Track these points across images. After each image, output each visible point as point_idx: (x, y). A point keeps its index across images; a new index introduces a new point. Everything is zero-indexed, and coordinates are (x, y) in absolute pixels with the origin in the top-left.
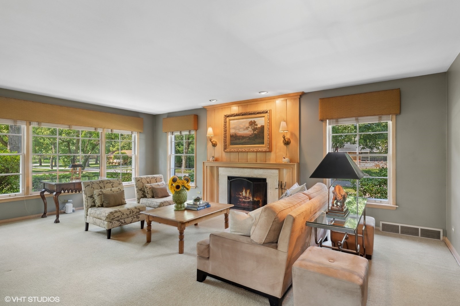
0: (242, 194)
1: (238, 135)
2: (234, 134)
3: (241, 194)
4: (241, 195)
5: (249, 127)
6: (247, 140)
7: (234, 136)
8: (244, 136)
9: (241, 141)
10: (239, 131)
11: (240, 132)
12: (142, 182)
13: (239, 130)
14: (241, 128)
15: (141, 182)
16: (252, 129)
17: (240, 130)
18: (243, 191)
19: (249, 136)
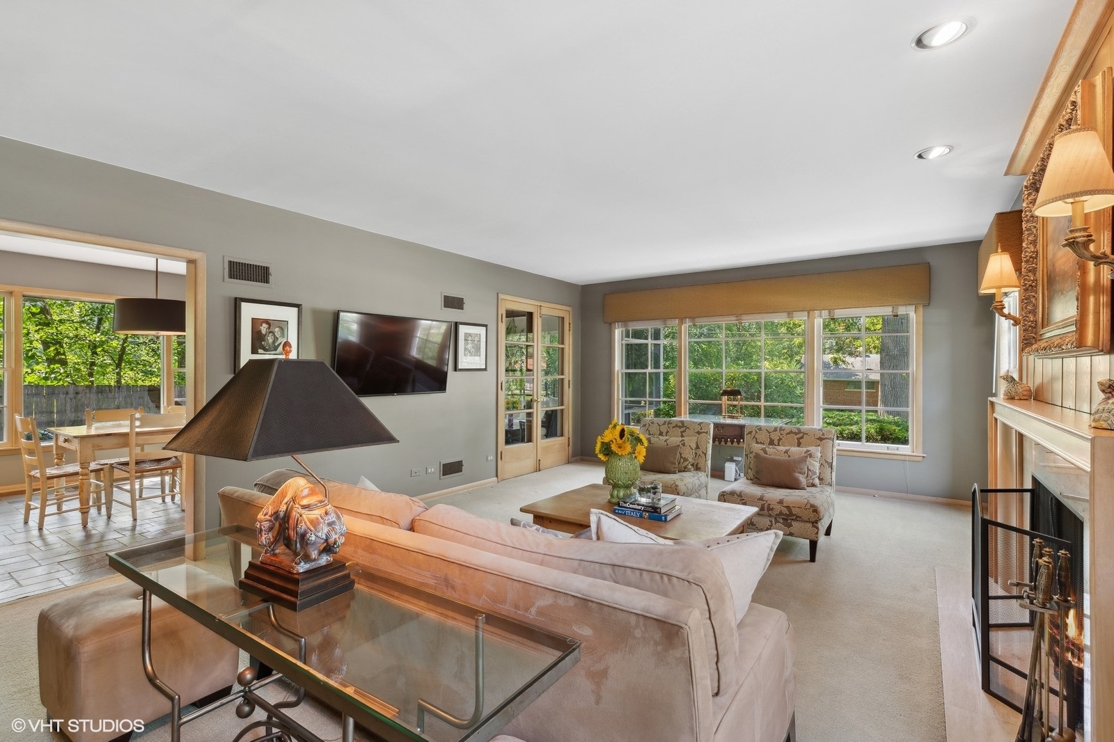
12: (756, 439)
15: (754, 437)
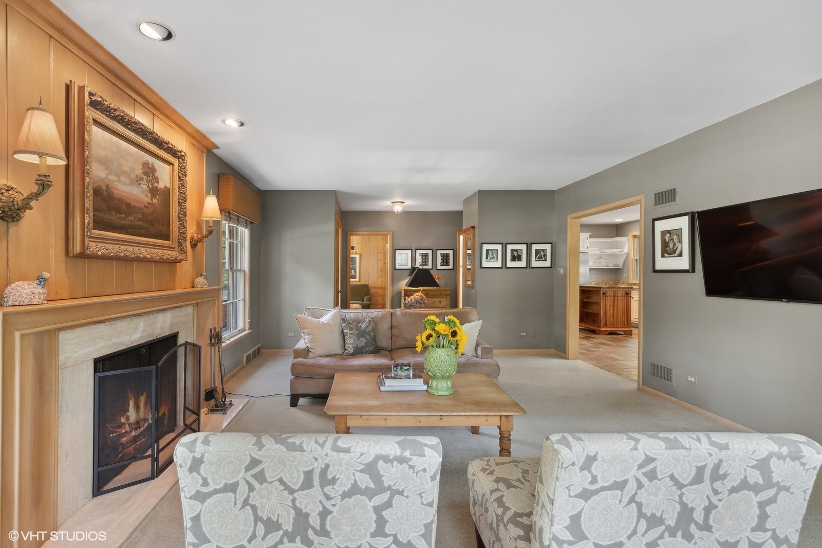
0: (128, 418)
1: (117, 194)
2: (104, 188)
3: (123, 420)
4: (124, 424)
5: (142, 179)
6: (139, 220)
7: (105, 193)
8: (133, 204)
9: (123, 219)
10: (119, 181)
11: (121, 187)
13: (117, 175)
14: (124, 173)
16: (148, 187)
17: (122, 178)
18: (129, 405)
19: (141, 209)
